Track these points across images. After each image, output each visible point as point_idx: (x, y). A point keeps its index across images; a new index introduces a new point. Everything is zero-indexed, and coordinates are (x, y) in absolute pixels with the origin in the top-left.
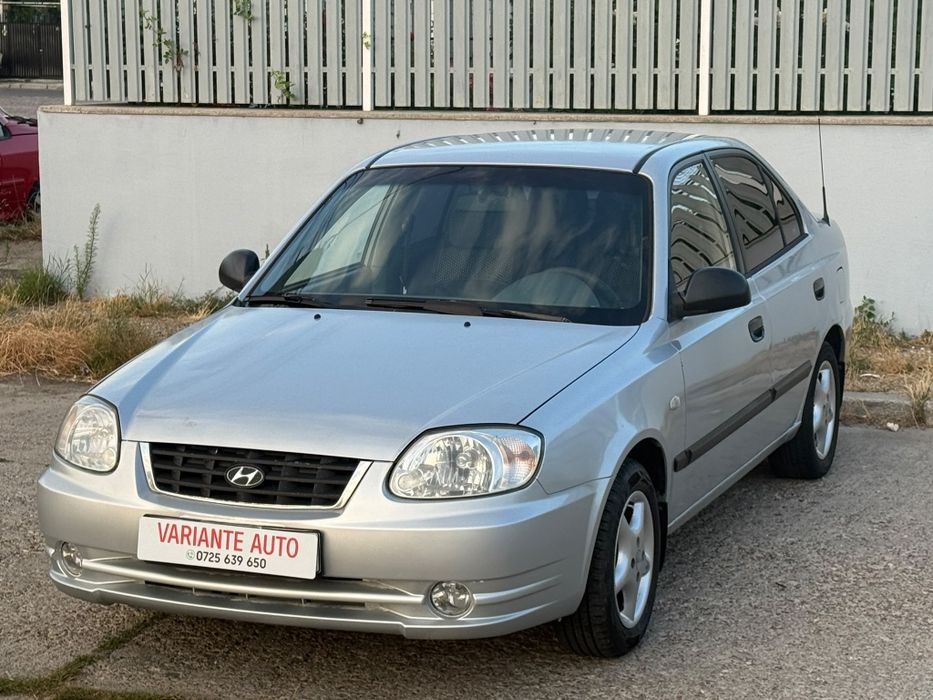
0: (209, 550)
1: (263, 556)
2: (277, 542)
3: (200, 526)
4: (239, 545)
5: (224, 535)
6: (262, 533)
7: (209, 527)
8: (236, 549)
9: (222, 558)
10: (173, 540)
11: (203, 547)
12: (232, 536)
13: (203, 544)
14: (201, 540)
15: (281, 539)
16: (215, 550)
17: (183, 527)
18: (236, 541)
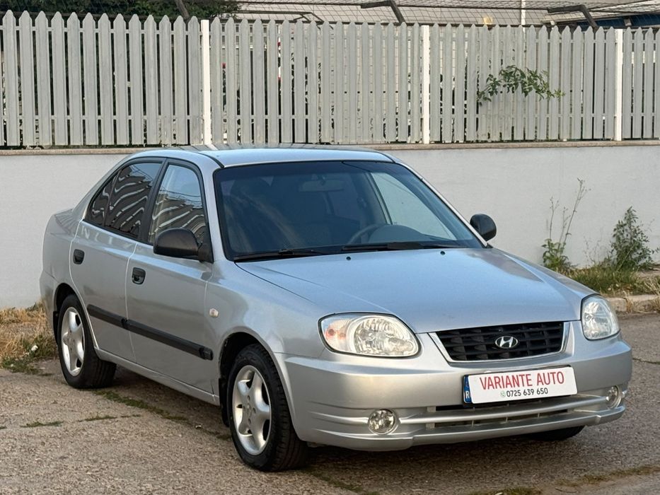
0: (513, 389)
1: (545, 386)
2: (551, 375)
3: (505, 375)
4: (530, 383)
5: (520, 378)
6: (541, 372)
7: (510, 375)
8: (528, 385)
9: (522, 392)
10: (491, 387)
11: (509, 388)
12: (524, 378)
13: (509, 386)
14: (507, 384)
15: (553, 373)
16: (517, 388)
17: (495, 377)
18: (528, 380)
